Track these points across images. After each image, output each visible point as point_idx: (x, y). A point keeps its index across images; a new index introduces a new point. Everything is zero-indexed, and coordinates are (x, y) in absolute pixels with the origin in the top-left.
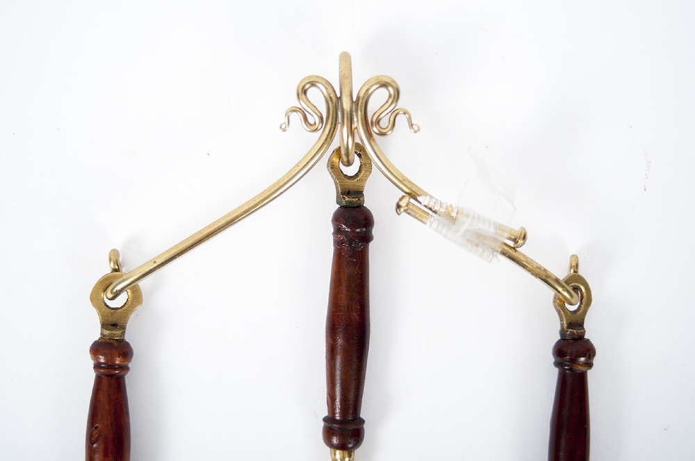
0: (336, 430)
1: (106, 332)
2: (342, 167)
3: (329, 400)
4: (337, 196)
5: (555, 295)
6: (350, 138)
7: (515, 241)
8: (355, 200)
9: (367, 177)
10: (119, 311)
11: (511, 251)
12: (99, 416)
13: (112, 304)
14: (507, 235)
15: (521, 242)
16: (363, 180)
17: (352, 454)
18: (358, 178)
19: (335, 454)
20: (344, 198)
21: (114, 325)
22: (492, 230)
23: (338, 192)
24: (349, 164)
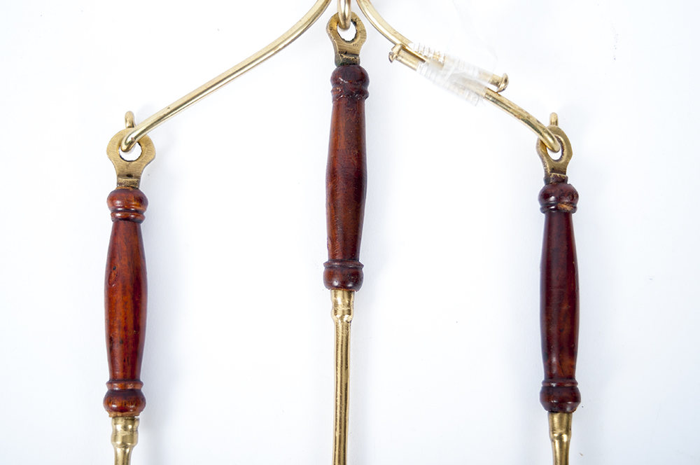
0: (336, 268)
1: (123, 180)
2: (339, 31)
3: (330, 243)
4: (336, 57)
5: (539, 139)
6: (347, 5)
7: (497, 84)
8: (352, 58)
9: (362, 42)
10: (133, 163)
11: (495, 95)
12: (117, 258)
13: (127, 156)
14: (489, 79)
15: (502, 85)
16: (359, 45)
17: (352, 296)
18: (354, 43)
19: (335, 296)
20: (342, 56)
21: (129, 176)
22: (476, 74)
23: (336, 53)
24: (345, 28)
